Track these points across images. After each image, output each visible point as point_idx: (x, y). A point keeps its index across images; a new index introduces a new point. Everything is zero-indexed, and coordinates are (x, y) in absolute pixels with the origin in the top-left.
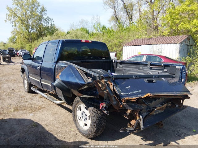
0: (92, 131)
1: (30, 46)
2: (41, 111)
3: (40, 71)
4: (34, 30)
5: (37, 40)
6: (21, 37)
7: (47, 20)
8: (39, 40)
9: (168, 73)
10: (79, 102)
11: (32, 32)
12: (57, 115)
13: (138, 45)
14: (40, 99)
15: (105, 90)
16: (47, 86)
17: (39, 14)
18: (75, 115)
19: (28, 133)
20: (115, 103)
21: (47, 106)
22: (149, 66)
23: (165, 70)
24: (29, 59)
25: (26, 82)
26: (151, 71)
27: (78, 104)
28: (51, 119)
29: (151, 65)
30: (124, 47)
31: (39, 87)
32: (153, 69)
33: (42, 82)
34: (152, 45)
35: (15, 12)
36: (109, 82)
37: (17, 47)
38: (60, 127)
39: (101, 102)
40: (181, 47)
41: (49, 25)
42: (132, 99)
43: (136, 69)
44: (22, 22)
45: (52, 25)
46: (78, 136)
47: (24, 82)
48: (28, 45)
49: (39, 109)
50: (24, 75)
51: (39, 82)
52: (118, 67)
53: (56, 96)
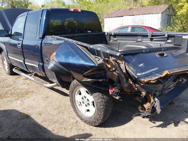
0: (97, 119)
2: (28, 96)
3: (21, 50)
9: (172, 44)
10: (78, 85)
12: (49, 100)
13: (120, 17)
14: (25, 81)
15: (115, 71)
16: (33, 67)
18: (74, 100)
19: (18, 127)
20: (127, 85)
21: (35, 89)
22: (150, 37)
23: (168, 41)
25: (5, 63)
26: (151, 43)
27: (77, 87)
28: (43, 105)
29: (152, 36)
30: (105, 19)
31: (22, 68)
32: (154, 41)
33: (26, 63)
34: (134, 15)
36: (118, 61)
38: (55, 114)
39: (110, 87)
40: (163, 17)
42: (151, 80)
43: (133, 42)
46: (79, 123)
49: (27, 94)
51: (21, 62)
52: (111, 41)
53: (46, 79)
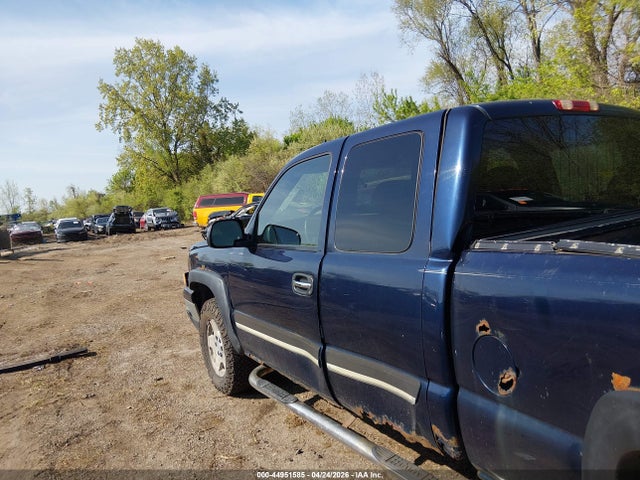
1: (177, 194)
4: (185, 146)
5: (197, 173)
6: (147, 170)
7: (220, 108)
8: (202, 172)
11: (179, 151)
17: (197, 95)
24: (237, 244)
25: (216, 343)
33: (331, 366)
35: (126, 97)
37: (138, 201)
41: (229, 124)
44: (146, 124)
45: (236, 123)
47: (204, 344)
48: (170, 192)
50: (205, 314)
